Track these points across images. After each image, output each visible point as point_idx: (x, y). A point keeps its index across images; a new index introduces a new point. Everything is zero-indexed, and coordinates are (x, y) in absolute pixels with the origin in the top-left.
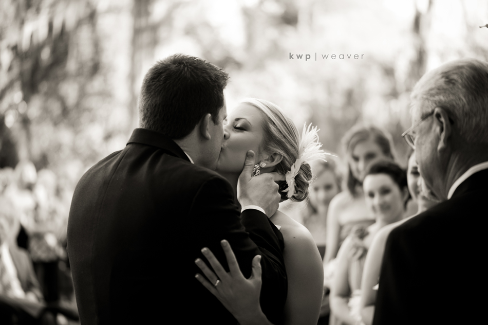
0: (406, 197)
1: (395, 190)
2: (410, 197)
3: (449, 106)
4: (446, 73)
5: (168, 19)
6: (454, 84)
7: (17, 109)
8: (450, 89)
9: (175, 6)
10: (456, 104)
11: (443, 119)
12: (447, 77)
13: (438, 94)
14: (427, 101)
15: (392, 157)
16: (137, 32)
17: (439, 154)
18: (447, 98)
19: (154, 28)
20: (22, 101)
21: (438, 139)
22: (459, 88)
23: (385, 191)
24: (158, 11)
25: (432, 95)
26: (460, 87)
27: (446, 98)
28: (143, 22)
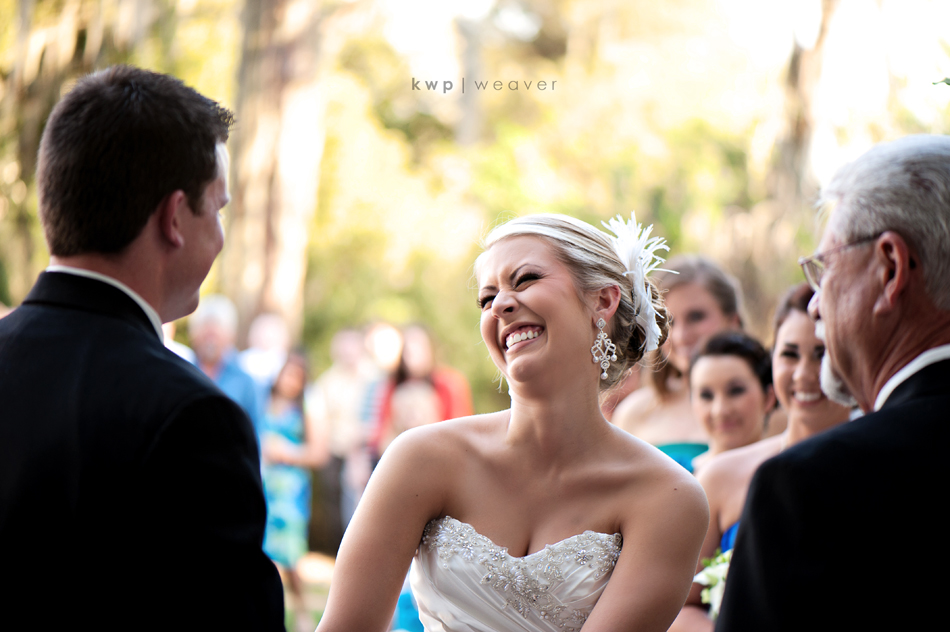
0: (771, 403)
1: (754, 387)
2: (776, 404)
3: (911, 230)
4: (913, 163)
5: (311, 36)
6: (928, 189)
7: (8, 196)
8: (919, 199)
9: (327, 12)
10: (928, 230)
11: (895, 255)
12: (916, 174)
13: (892, 202)
14: (866, 213)
15: (740, 323)
16: (249, 57)
17: (874, 320)
18: (910, 214)
19: (284, 51)
20: (17, 181)
21: (878, 290)
22: (936, 200)
23: (735, 390)
24: (294, 19)
25: (880, 202)
26: (940, 198)
27: (907, 214)
28: (262, 38)
